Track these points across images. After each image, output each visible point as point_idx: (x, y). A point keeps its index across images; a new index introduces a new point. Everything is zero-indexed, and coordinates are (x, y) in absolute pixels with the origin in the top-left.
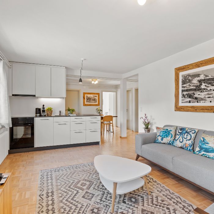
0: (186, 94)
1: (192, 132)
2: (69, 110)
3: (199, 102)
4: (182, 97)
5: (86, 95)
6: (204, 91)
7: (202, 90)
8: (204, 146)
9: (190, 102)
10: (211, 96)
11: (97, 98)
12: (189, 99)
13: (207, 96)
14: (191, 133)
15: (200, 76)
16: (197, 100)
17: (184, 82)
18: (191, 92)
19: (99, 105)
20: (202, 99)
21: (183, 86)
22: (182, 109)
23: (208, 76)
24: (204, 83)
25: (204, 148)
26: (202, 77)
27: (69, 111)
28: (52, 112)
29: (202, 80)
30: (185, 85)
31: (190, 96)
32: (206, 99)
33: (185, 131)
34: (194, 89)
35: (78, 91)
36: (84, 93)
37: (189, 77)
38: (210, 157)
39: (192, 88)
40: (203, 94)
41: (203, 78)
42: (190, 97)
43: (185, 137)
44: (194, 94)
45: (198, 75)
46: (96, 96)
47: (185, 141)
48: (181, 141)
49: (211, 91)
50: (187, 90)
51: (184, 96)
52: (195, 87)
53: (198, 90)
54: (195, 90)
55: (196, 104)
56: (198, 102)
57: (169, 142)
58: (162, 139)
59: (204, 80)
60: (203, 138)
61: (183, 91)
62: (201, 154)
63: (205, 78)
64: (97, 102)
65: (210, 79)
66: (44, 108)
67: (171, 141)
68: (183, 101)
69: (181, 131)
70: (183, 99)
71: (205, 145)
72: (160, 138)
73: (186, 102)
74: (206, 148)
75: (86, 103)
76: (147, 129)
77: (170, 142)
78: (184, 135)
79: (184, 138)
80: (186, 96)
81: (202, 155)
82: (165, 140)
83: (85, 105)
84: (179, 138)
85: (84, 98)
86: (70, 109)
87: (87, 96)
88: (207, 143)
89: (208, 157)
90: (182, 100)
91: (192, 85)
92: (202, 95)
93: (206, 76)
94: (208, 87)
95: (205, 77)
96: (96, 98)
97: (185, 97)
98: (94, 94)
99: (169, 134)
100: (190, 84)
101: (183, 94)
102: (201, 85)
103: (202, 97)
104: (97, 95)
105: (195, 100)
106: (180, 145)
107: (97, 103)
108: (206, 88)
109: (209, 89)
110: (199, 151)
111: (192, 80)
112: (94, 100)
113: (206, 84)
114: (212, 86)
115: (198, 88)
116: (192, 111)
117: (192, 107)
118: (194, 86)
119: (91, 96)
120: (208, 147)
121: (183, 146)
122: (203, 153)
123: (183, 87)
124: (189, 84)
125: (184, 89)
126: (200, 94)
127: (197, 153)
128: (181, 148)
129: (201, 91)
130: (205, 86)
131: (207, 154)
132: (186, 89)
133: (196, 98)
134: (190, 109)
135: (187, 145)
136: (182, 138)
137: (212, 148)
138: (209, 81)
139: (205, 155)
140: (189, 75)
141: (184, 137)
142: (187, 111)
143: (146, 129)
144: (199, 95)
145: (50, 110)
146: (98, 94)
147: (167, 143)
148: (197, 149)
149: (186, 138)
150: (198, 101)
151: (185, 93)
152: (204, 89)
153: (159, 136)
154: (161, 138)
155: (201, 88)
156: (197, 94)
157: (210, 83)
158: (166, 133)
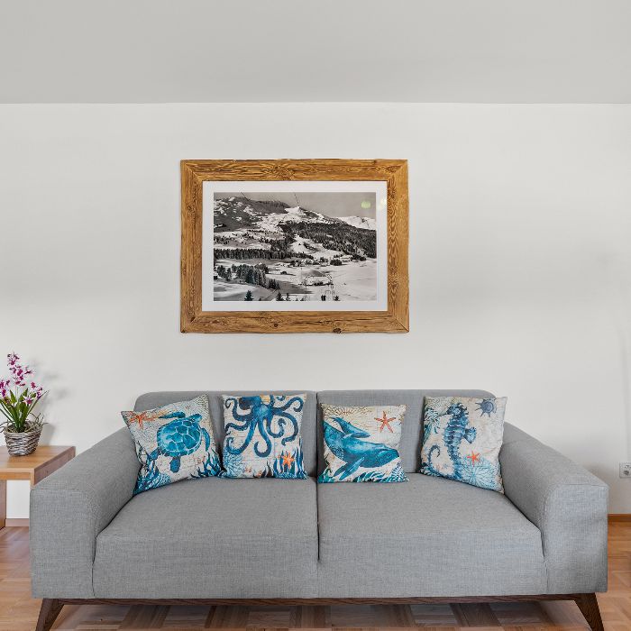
0: (234, 268)
1: (292, 406)
3: (284, 297)
4: (215, 278)
6: (304, 261)
7: (294, 259)
8: (358, 448)
9: (249, 297)
10: (325, 280)
12: (245, 288)
13: (311, 280)
14: (290, 411)
15: (286, 210)
16: (277, 292)
17: (222, 223)
18: (252, 263)
20: (295, 290)
21: (222, 235)
22: (215, 322)
23: (314, 216)
24: (302, 236)
25: (361, 454)
26: (294, 215)
29: (294, 225)
30: (227, 234)
31: (248, 276)
32: (309, 289)
33: (264, 409)
34: (267, 252)
37: (244, 207)
38: (384, 480)
39: (259, 246)
40: (297, 271)
41: (298, 220)
42: (249, 280)
43: (275, 428)
44: (267, 270)
45: (280, 207)
47: (278, 447)
48: (263, 448)
49: (325, 264)
50: (237, 254)
51: (222, 273)
52: (270, 246)
53: (282, 257)
54: (269, 255)
55: (273, 306)
56: (279, 299)
57: (205, 467)
58: (175, 466)
59: (302, 225)
60: (338, 420)
61: (218, 255)
62: (351, 477)
63: (306, 220)
65: (322, 225)
67: (209, 461)
68: (222, 294)
69: (248, 412)
70: (222, 284)
71: (361, 443)
72: (164, 463)
73: (236, 297)
74: (368, 452)
76: (20, 430)
77: (209, 467)
78: (268, 425)
79: (271, 438)
80: (234, 276)
81: (355, 481)
82: (189, 465)
84: (250, 437)
88: (364, 435)
89: (378, 481)
90: (216, 289)
91: (257, 237)
92: (296, 275)
93: (308, 214)
94: (316, 250)
95: (303, 217)
97: (228, 280)
99: (196, 434)
100: (251, 234)
101: (222, 269)
102: (293, 241)
103: (297, 281)
105: (268, 292)
106: (260, 465)
108: (307, 252)
109: (317, 256)
110: (346, 470)
111: (257, 220)
113: (306, 240)
114: (328, 248)
115: (279, 251)
116: (259, 330)
117: (262, 316)
118: (267, 241)
120: (370, 447)
121: (272, 467)
122: (361, 470)
123: (217, 240)
124: (245, 231)
125: (223, 247)
126: (288, 270)
127: (337, 478)
128: (267, 475)
129: (293, 263)
130: (306, 245)
131: (376, 469)
132: (232, 248)
133: (273, 285)
134: (254, 322)
135: (289, 460)
136: (265, 438)
137: (383, 448)
138: (317, 230)
139: (369, 475)
140: (246, 200)
141: (270, 433)
142: (240, 332)
143: (15, 435)
144: (284, 273)
147: (197, 474)
148: (336, 463)
149: (280, 435)
150: (279, 295)
151: (228, 264)
152: (303, 256)
153: (159, 451)
154: (169, 459)
155: (289, 251)
156: (278, 272)
157: (320, 240)
158: (184, 429)
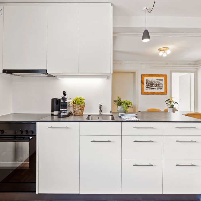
2: (119, 103)
5: (145, 78)
11: (163, 83)
19: (165, 93)
27: (120, 105)
28: (83, 107)
35: (134, 73)
36: (143, 76)
46: (162, 80)
64: (163, 88)
66: (64, 99)
75: (145, 91)
83: (143, 93)
85: (142, 83)
86: (122, 100)
87: (147, 80)
96: (161, 82)
98: (159, 76)
104: (163, 78)
107: (163, 90)
112: (159, 85)
119: (154, 79)
145: (80, 103)
146: (165, 76)
